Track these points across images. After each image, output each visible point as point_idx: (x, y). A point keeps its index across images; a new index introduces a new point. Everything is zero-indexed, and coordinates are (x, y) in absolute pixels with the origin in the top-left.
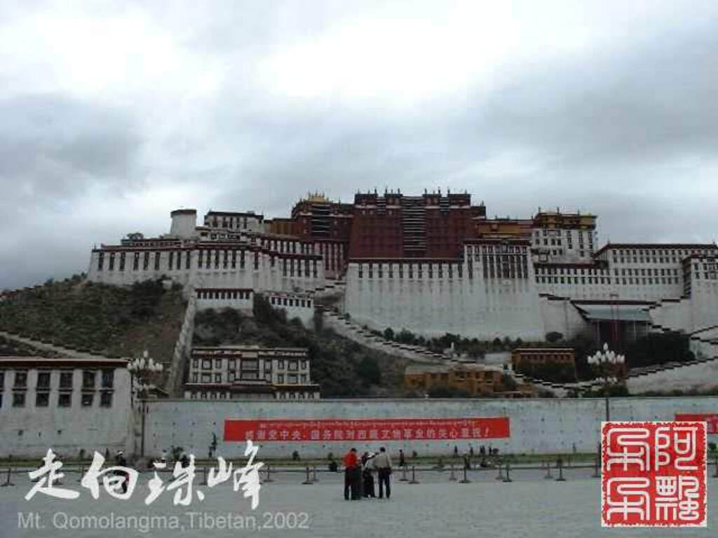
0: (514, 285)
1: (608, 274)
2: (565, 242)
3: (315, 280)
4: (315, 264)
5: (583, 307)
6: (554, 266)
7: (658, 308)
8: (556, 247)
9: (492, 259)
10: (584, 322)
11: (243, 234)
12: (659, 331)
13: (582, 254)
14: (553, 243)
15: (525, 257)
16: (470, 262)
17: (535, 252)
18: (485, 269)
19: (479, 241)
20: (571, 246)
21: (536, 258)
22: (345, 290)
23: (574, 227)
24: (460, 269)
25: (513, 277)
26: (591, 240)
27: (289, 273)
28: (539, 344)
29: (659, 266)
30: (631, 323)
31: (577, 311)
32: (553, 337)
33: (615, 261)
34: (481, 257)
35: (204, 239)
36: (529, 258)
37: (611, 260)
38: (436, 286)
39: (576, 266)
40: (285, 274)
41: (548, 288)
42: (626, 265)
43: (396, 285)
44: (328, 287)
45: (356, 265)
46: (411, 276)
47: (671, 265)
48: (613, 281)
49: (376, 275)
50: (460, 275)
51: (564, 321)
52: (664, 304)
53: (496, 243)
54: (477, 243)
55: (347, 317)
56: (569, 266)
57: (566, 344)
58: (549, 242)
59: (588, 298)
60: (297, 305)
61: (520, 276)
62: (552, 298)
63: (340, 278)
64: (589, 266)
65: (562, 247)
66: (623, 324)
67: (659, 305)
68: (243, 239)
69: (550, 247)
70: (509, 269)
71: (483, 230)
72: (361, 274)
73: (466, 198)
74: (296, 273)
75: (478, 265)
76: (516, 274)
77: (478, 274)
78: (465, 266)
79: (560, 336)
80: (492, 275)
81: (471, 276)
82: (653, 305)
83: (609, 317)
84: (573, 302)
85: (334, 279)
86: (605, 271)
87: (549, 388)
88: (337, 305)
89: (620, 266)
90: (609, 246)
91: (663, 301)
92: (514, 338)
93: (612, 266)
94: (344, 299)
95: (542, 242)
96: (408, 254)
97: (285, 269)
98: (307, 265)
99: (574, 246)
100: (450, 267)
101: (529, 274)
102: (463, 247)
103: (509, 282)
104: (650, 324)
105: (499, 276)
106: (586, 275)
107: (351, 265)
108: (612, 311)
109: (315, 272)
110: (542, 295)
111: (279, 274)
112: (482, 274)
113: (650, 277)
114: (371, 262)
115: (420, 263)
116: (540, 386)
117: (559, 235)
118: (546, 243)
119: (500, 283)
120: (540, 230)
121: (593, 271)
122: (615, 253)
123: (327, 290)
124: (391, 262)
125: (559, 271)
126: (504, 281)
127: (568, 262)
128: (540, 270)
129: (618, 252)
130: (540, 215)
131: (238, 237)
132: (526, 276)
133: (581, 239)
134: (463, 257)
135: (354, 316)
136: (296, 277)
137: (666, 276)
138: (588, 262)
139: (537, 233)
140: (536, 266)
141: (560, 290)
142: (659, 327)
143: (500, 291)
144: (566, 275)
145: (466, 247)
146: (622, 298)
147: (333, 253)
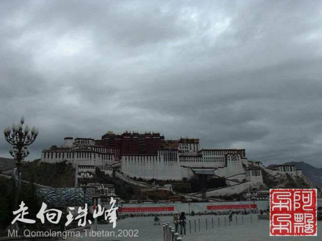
0: (173, 163)
1: (202, 159)
2: (189, 148)
3: (112, 161)
4: (112, 156)
5: (194, 169)
6: (185, 157)
7: (217, 170)
8: (186, 149)
9: (166, 155)
10: (194, 174)
11: (89, 146)
12: (217, 177)
13: (194, 152)
14: (185, 148)
15: (176, 154)
16: (160, 156)
17: (180, 152)
18: (164, 158)
19: (162, 149)
20: (191, 149)
21: (180, 154)
22: (121, 164)
23: (192, 143)
24: (157, 158)
25: (173, 160)
26: (197, 147)
27: (104, 159)
28: (180, 182)
29: (218, 156)
30: (208, 175)
31: (192, 171)
32: (185, 179)
33: (204, 155)
34: (163, 154)
35: (77, 148)
36: (178, 153)
37: (203, 154)
38: (149, 163)
39: (192, 156)
40: (103, 159)
41: (183, 163)
42: (208, 156)
43: (137, 163)
44: (116, 163)
45: (125, 157)
46: (141, 160)
47: (221, 156)
48: (203, 161)
49: (131, 160)
50: (157, 160)
51: (188, 174)
52: (219, 169)
53: (168, 150)
54: (162, 150)
55: (122, 173)
56: (190, 156)
57: (188, 182)
58: (184, 148)
59: (196, 167)
60: (108, 170)
61: (175, 160)
62: (184, 167)
63: (119, 161)
64: (196, 157)
65: (188, 150)
66: (206, 175)
67: (217, 169)
68: (89, 148)
69: (184, 149)
70: (171, 158)
71: (164, 145)
72: (126, 159)
73: (158, 135)
74: (106, 159)
75: (162, 157)
76: (174, 159)
77: (162, 160)
78: (158, 157)
79: (187, 179)
80: (166, 160)
81: (160, 160)
82: (216, 169)
83: (201, 173)
84: (191, 168)
85: (117, 161)
86: (201, 158)
87: (183, 195)
88: (119, 169)
89: (206, 156)
90: (203, 150)
91: (219, 168)
92: (173, 179)
93: (203, 156)
94: (121, 168)
95: (182, 148)
96: (140, 153)
97: (103, 158)
98: (109, 156)
99: (192, 149)
100: (153, 158)
101: (178, 159)
102: (157, 151)
103: (172, 162)
104: (214, 175)
105: (169, 160)
106: (195, 159)
107: (123, 156)
108: (202, 171)
109: (112, 159)
110: (181, 166)
111: (101, 160)
112: (163, 159)
113: (215, 160)
114: (129, 156)
115: (144, 156)
116: (180, 194)
117: (187, 146)
118: (183, 148)
119: (169, 162)
120: (181, 144)
121: (197, 158)
122: (204, 152)
123: (116, 165)
124: (135, 156)
125: (187, 158)
126: (170, 162)
127: (190, 154)
128: (181, 158)
129: (205, 152)
130: (181, 139)
131: (87, 147)
132: (177, 160)
133: (194, 147)
134: (157, 154)
135: (124, 172)
136: (106, 161)
137: (220, 160)
138: (196, 155)
139: (180, 145)
140: (180, 156)
141: (187, 164)
142: (217, 176)
143: (169, 165)
144: (189, 159)
145: (158, 151)
146: (206, 166)
147: (116, 152)
